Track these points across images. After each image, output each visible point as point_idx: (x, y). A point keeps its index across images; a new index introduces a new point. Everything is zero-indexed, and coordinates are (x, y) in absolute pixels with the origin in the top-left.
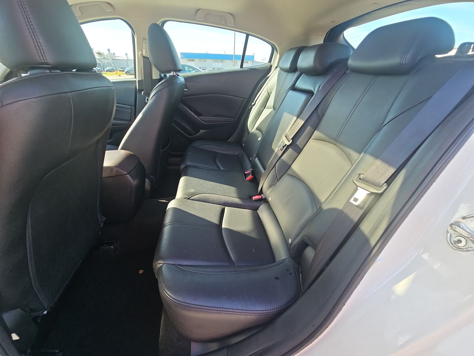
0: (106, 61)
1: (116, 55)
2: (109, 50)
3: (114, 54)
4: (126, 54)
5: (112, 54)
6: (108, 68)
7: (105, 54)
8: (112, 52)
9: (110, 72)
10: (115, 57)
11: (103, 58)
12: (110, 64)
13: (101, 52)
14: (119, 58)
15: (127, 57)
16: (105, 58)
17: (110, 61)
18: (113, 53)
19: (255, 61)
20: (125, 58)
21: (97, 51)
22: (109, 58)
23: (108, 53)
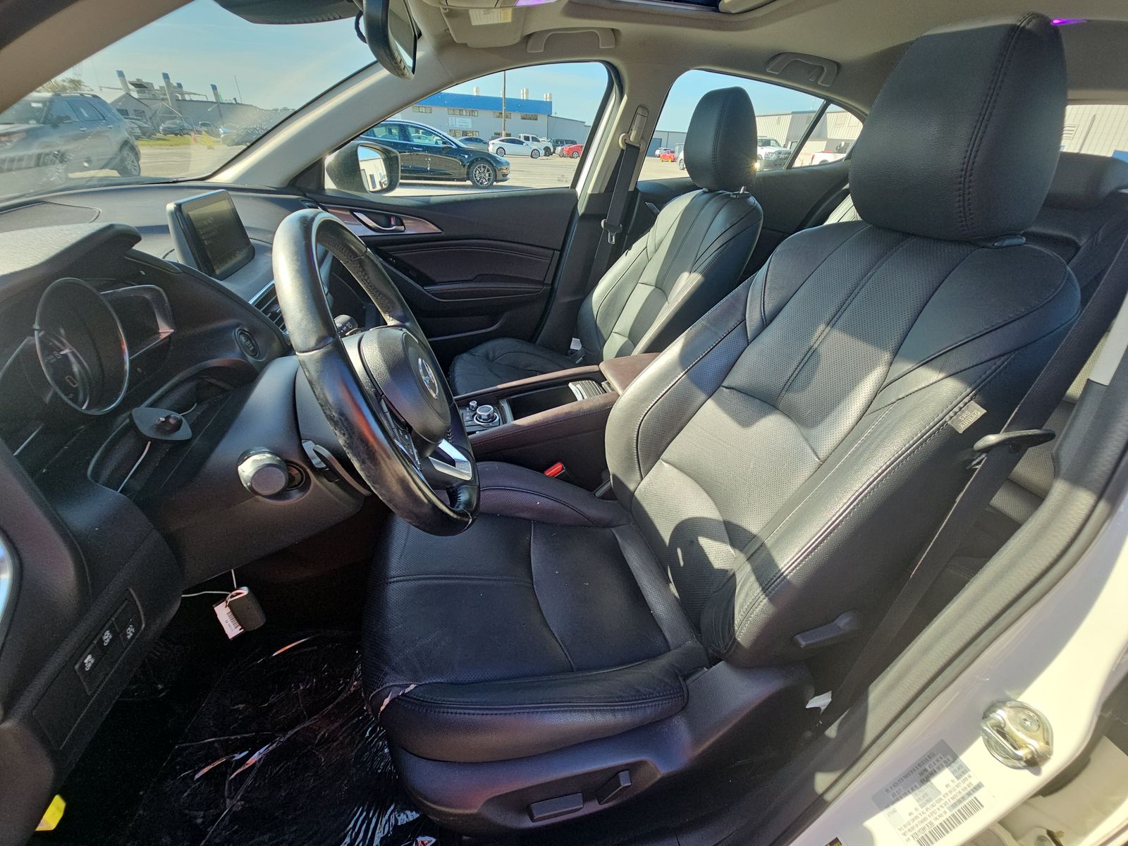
0: (158, 105)
1: (185, 89)
2: (166, 76)
3: (180, 85)
4: (214, 88)
5: (174, 87)
6: (167, 124)
7: (157, 87)
8: (174, 82)
9: (176, 135)
10: (182, 94)
11: (151, 96)
12: (172, 112)
13: (144, 81)
14: (195, 98)
15: (216, 94)
16: (155, 98)
17: (169, 104)
18: (175, 85)
19: (553, 115)
20: (212, 99)
21: (134, 79)
22: (168, 97)
23: (163, 84)
